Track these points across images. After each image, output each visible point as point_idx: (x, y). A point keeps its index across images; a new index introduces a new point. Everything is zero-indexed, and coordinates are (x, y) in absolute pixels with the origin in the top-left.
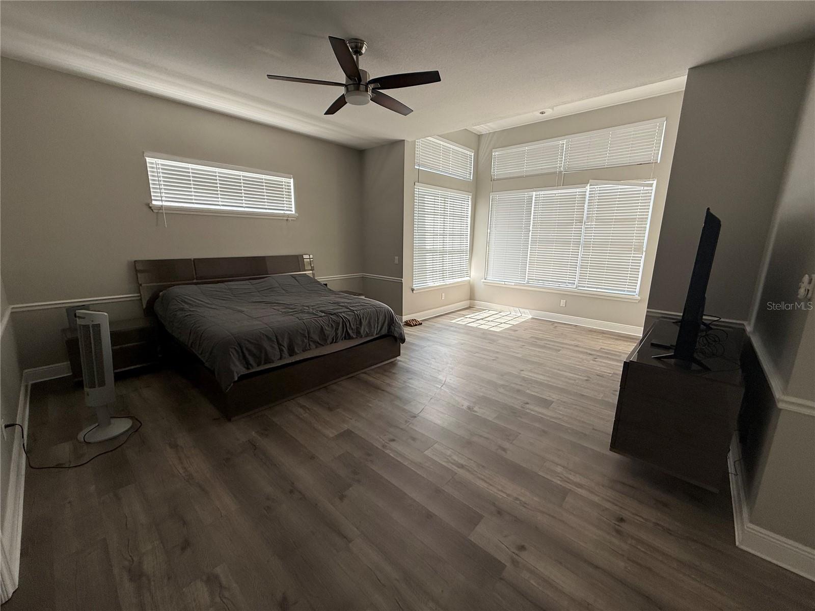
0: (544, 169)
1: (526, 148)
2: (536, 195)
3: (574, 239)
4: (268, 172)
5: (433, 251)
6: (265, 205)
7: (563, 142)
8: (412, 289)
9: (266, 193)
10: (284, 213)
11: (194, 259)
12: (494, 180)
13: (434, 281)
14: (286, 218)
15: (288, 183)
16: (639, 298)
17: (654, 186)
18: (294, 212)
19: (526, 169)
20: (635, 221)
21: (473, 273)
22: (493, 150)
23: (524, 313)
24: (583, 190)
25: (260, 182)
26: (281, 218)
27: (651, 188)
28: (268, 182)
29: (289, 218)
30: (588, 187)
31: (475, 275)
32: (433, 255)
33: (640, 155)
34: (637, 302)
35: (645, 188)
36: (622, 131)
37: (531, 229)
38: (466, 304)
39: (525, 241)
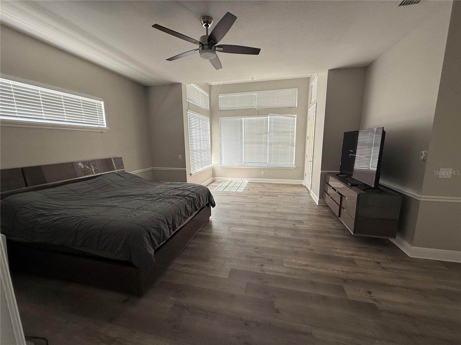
0: (247, 106)
1: (237, 95)
2: (244, 119)
3: (264, 141)
4: (85, 95)
5: (197, 151)
6: (83, 120)
7: (255, 94)
8: (190, 174)
9: (84, 111)
10: (99, 127)
11: (22, 168)
12: (221, 111)
13: (199, 168)
14: (100, 131)
15: (100, 104)
16: (295, 167)
17: (296, 117)
18: (105, 126)
19: (238, 106)
20: (290, 133)
21: (213, 162)
22: (219, 95)
23: (244, 180)
24: (266, 118)
25: (78, 102)
26: (97, 131)
27: (294, 118)
28: (84, 102)
29: (103, 131)
30: (269, 117)
31: (214, 162)
32: (197, 153)
33: (288, 104)
34: (294, 168)
35: (293, 118)
36: (281, 92)
37: (243, 137)
38: (210, 180)
39: (241, 143)
